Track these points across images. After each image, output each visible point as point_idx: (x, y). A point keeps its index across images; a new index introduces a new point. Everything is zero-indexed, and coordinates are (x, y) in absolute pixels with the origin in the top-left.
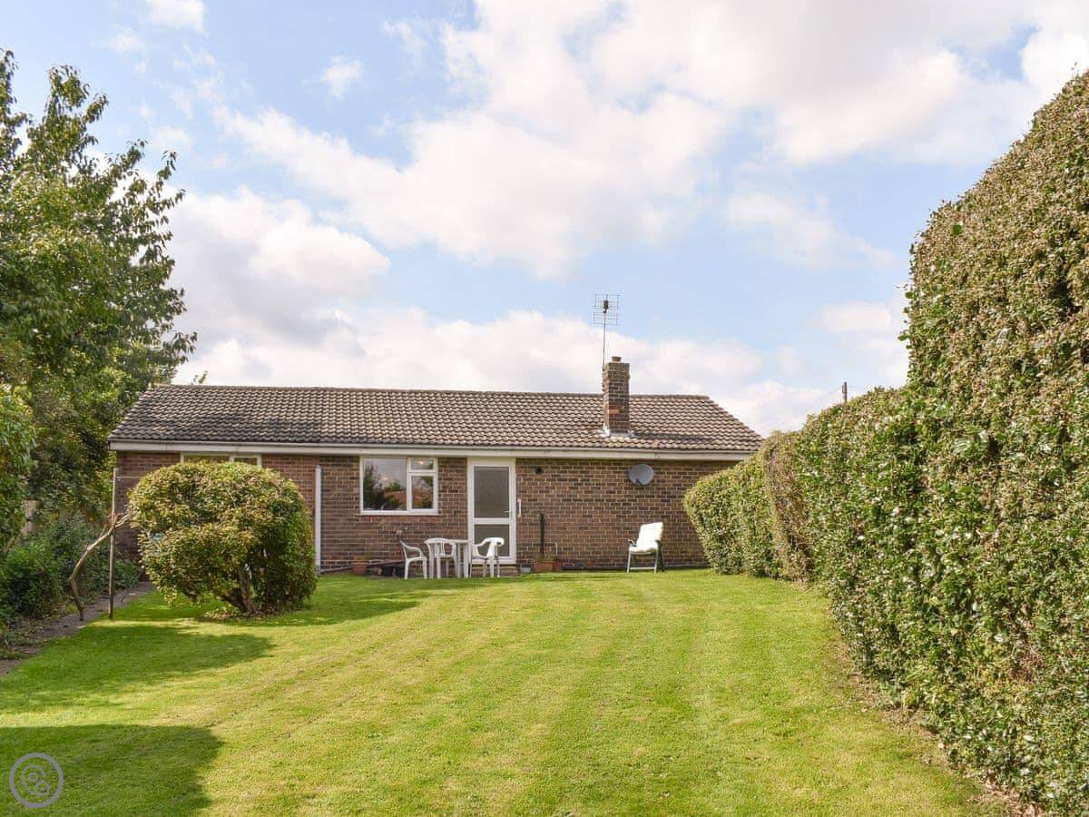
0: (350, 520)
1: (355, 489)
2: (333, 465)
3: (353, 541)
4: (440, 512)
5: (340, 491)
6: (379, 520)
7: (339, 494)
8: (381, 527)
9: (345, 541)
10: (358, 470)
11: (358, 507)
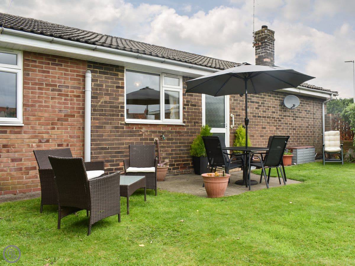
0: (116, 127)
1: (120, 98)
2: (100, 73)
3: (119, 148)
4: (184, 122)
5: (107, 98)
6: (141, 128)
7: (106, 102)
8: (142, 135)
9: (112, 148)
10: (123, 79)
11: (122, 116)
